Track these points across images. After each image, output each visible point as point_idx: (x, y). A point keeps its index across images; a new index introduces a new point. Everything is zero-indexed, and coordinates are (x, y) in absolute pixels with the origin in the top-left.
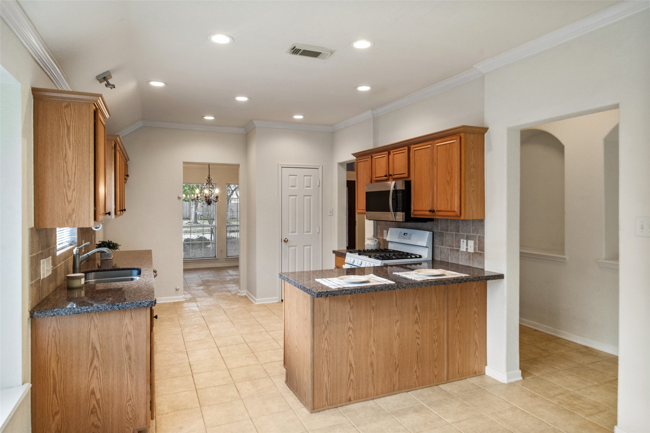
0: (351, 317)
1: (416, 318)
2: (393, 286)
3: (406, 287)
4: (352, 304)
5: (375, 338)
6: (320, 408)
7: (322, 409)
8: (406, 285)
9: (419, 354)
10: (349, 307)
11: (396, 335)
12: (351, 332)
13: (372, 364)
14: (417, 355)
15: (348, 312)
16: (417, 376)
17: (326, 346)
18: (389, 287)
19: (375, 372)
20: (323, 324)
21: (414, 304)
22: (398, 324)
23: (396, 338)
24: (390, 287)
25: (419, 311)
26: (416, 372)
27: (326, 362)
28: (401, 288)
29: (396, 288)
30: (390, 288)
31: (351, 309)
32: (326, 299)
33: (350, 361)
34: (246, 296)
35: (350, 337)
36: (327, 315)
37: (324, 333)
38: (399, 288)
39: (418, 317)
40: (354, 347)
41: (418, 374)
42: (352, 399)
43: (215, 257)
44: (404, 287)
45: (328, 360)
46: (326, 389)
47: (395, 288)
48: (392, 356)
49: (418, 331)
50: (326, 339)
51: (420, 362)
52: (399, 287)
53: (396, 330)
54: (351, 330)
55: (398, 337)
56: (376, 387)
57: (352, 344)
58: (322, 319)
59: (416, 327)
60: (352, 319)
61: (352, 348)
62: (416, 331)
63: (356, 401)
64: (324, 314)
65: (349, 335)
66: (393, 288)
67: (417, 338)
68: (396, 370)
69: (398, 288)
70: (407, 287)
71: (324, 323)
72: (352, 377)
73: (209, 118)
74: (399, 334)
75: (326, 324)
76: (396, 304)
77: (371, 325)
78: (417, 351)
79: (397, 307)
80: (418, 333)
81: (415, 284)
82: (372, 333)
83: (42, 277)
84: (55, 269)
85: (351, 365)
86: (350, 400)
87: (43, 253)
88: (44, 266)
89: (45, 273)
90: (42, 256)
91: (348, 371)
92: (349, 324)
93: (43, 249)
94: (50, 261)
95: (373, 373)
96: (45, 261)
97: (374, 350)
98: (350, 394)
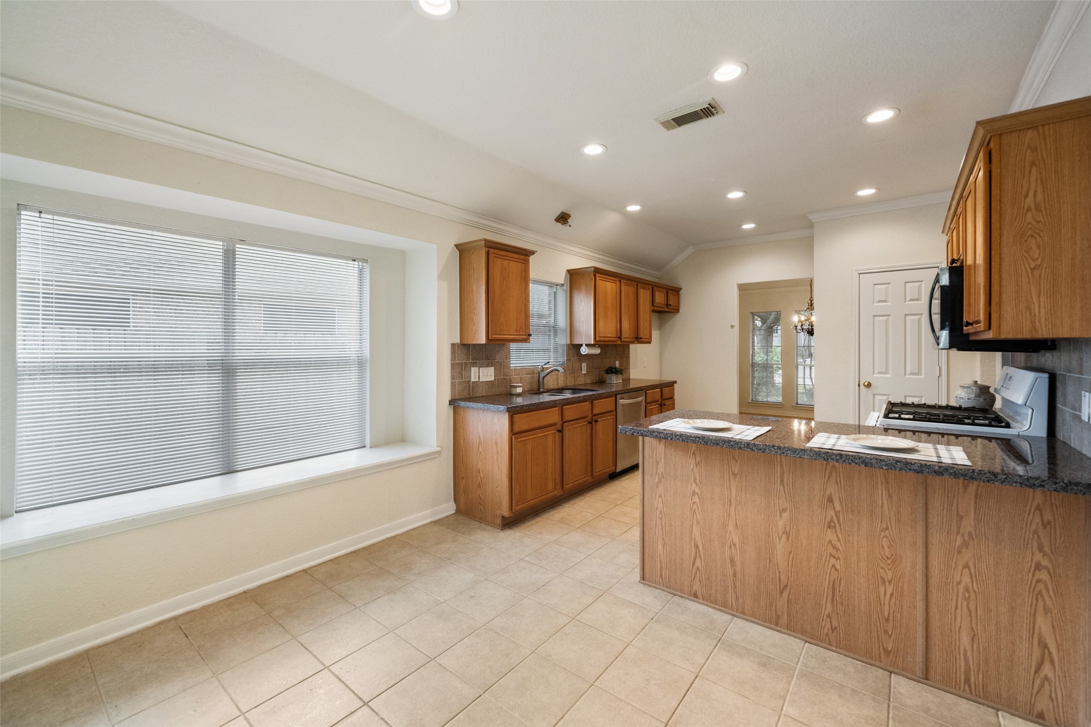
0: (697, 478)
1: (829, 519)
2: (738, 442)
3: (765, 450)
4: (698, 459)
5: (739, 523)
6: (652, 582)
7: (654, 585)
8: (765, 446)
9: (837, 586)
10: (693, 462)
11: (781, 533)
12: (696, 499)
13: (732, 561)
14: (834, 589)
15: (693, 469)
16: (833, 626)
17: (660, 505)
18: (730, 443)
19: (739, 575)
20: (656, 474)
21: (825, 491)
22: (786, 515)
23: (780, 538)
24: (732, 443)
25: (838, 508)
26: (828, 616)
27: (660, 526)
28: (755, 450)
29: (744, 447)
30: (732, 445)
31: (697, 466)
32: (660, 443)
33: (695, 539)
35: (695, 505)
36: (661, 466)
37: (657, 487)
38: (750, 449)
39: (835, 518)
40: (701, 523)
41: (835, 623)
42: (700, 596)
44: (760, 450)
45: (664, 525)
46: (661, 562)
47: (742, 446)
48: (772, 564)
49: (834, 543)
50: (660, 496)
51: (842, 604)
52: (751, 447)
53: (781, 524)
54: (696, 496)
55: (784, 537)
56: (741, 601)
57: (699, 517)
58: (655, 468)
59: (830, 535)
60: (698, 481)
61: (698, 523)
62: (830, 542)
63: (705, 603)
64: (658, 462)
65: (694, 503)
66: (739, 446)
67: (831, 555)
68: (781, 592)
69: (748, 448)
70: (767, 450)
71: (658, 474)
72: (698, 563)
73: (749, 226)
74: (787, 533)
75: (660, 476)
76: (782, 481)
77: (730, 500)
78: (832, 579)
79: (784, 487)
80: (834, 547)
81: (786, 450)
82: (732, 512)
83: (473, 380)
84: (505, 378)
85: (697, 547)
86: (696, 596)
87: (476, 363)
88: (479, 372)
89: (479, 378)
90: (474, 364)
91: (693, 553)
92: (694, 486)
93: (477, 360)
94: (491, 370)
95: (735, 575)
96: (479, 369)
97: (736, 540)
98: (696, 587)
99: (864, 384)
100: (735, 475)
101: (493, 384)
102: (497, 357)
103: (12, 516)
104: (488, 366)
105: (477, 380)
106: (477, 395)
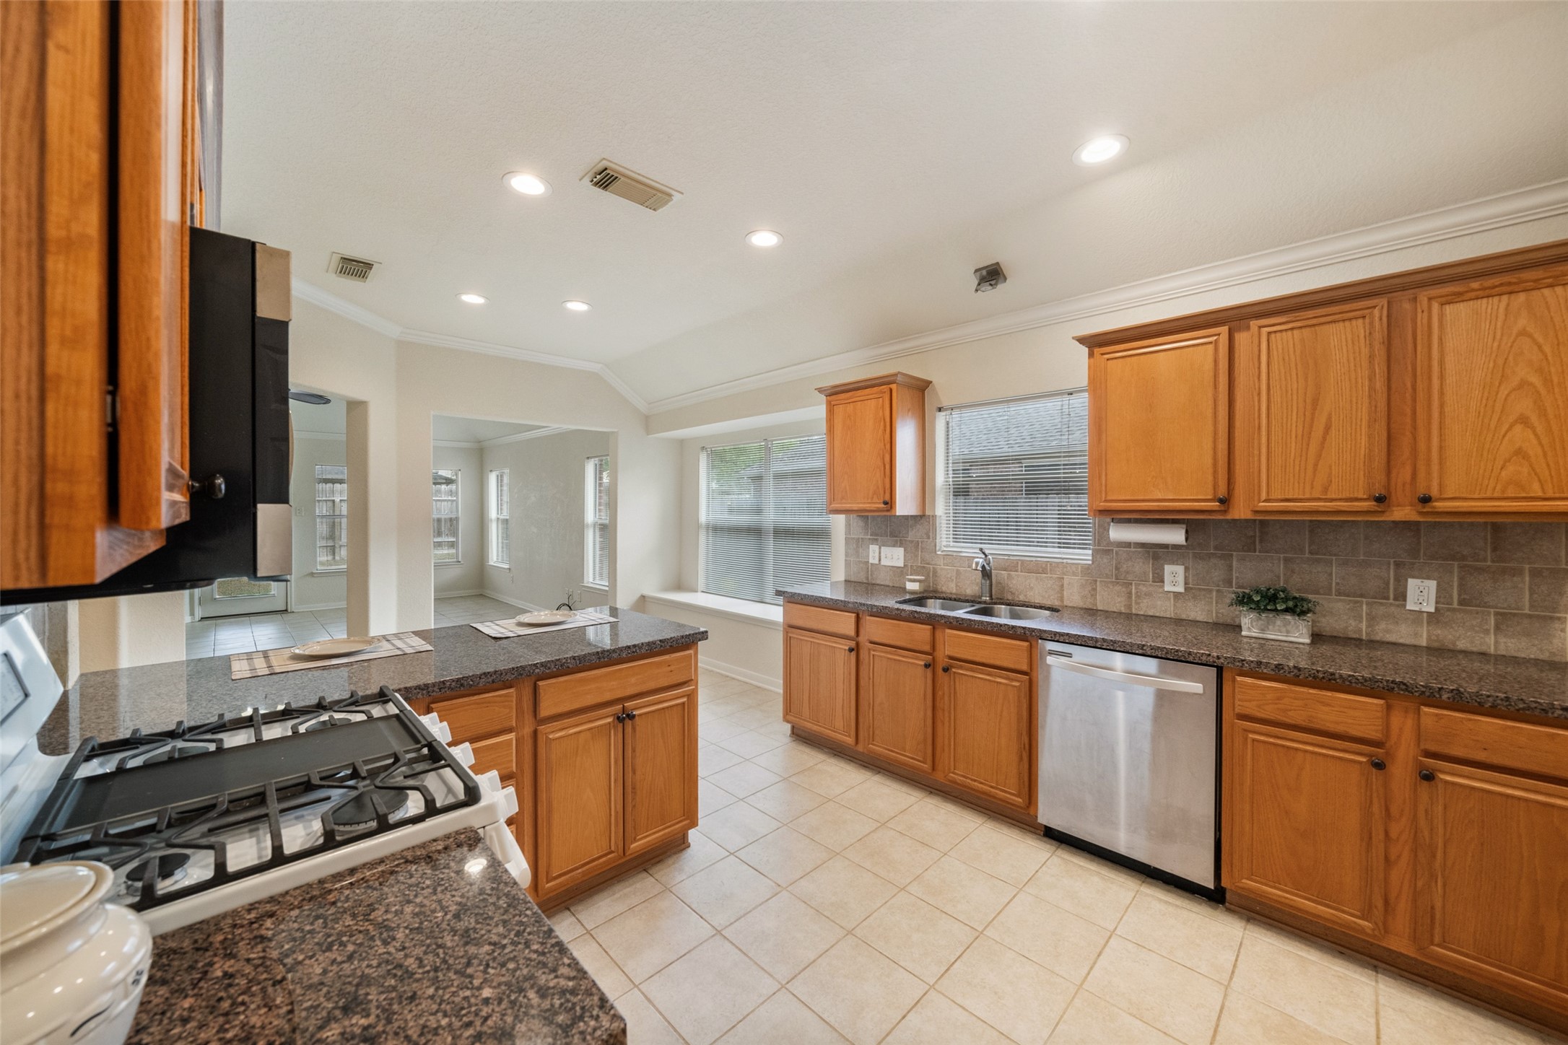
83: (871, 561)
84: (924, 567)
87: (876, 540)
88: (880, 553)
89: (880, 560)
90: (874, 541)
93: (877, 535)
94: (899, 552)
96: (880, 548)
101: (902, 571)
102: (910, 533)
103: (697, 592)
104: (894, 546)
105: (877, 562)
106: (878, 582)
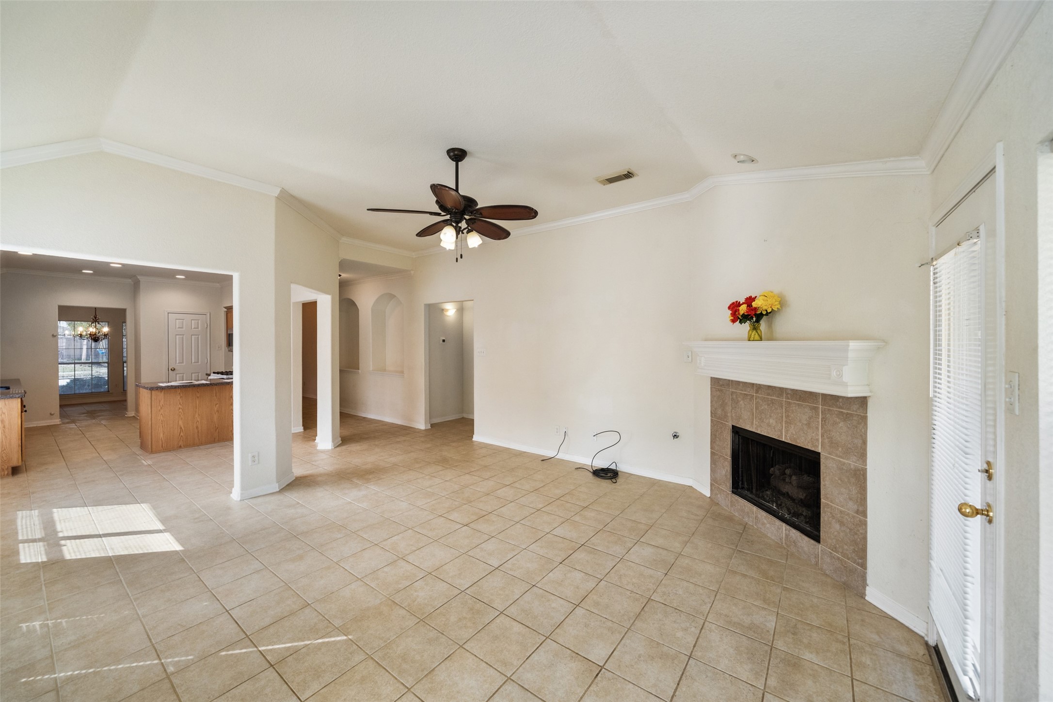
0: (181, 402)
4: (181, 395)
5: (200, 413)
7: (158, 452)
10: (179, 397)
12: (181, 410)
13: (197, 427)
15: (178, 400)
17: (162, 418)
19: (200, 432)
20: (159, 406)
22: (217, 406)
23: (215, 414)
27: (161, 427)
32: (161, 392)
33: (180, 426)
34: (134, 416)
35: (180, 413)
36: (162, 402)
37: (160, 411)
42: (182, 446)
43: (109, 391)
45: (163, 425)
46: (162, 441)
48: (213, 423)
50: (161, 414)
53: (216, 409)
56: (201, 440)
57: (182, 417)
58: (158, 403)
61: (181, 419)
63: (185, 448)
64: (160, 401)
68: (216, 430)
72: (182, 434)
74: (218, 411)
75: (161, 406)
76: (216, 396)
77: (196, 406)
82: (197, 410)
85: (181, 428)
86: (180, 447)
91: (179, 431)
92: (180, 406)
95: (198, 432)
97: (199, 420)
98: (181, 443)
99: (171, 370)
100: (197, 397)
